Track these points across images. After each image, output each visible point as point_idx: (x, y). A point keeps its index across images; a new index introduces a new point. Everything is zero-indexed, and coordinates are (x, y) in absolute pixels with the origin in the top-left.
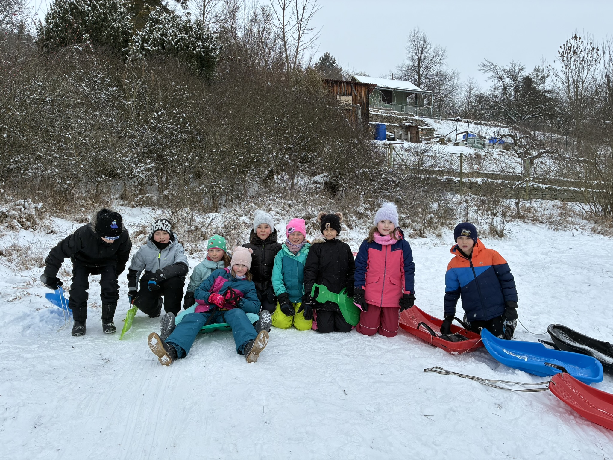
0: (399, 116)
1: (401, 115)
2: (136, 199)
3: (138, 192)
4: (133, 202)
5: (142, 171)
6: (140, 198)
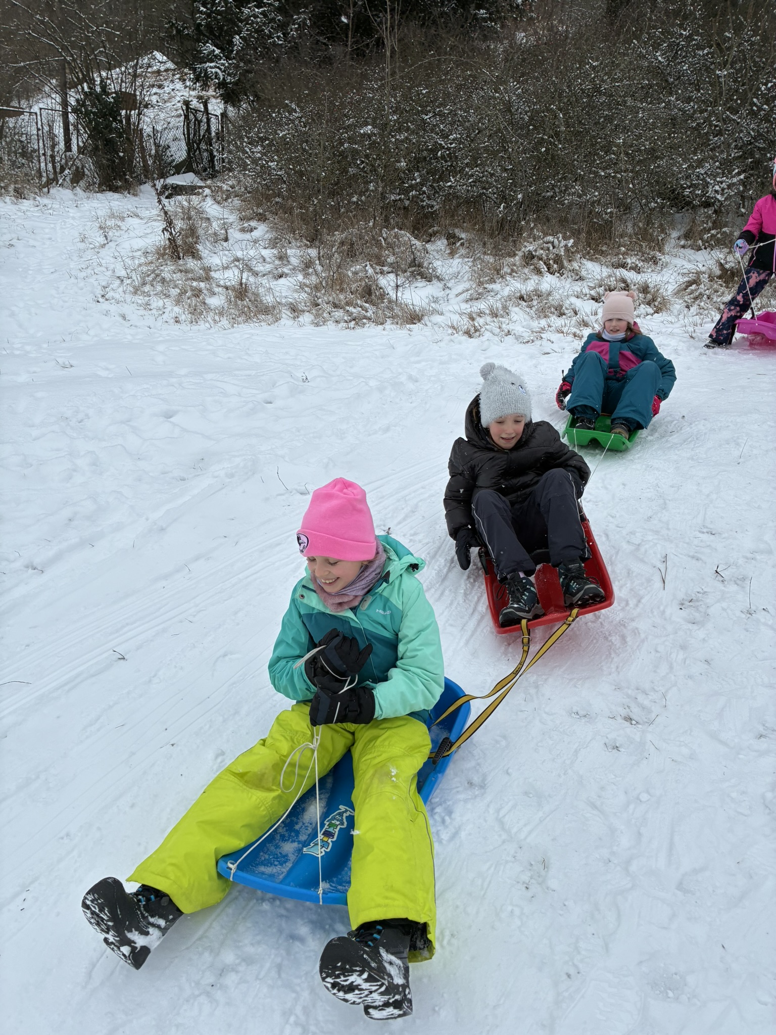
2: (706, 236)
3: (710, 224)
4: (700, 242)
5: (723, 190)
6: (713, 236)
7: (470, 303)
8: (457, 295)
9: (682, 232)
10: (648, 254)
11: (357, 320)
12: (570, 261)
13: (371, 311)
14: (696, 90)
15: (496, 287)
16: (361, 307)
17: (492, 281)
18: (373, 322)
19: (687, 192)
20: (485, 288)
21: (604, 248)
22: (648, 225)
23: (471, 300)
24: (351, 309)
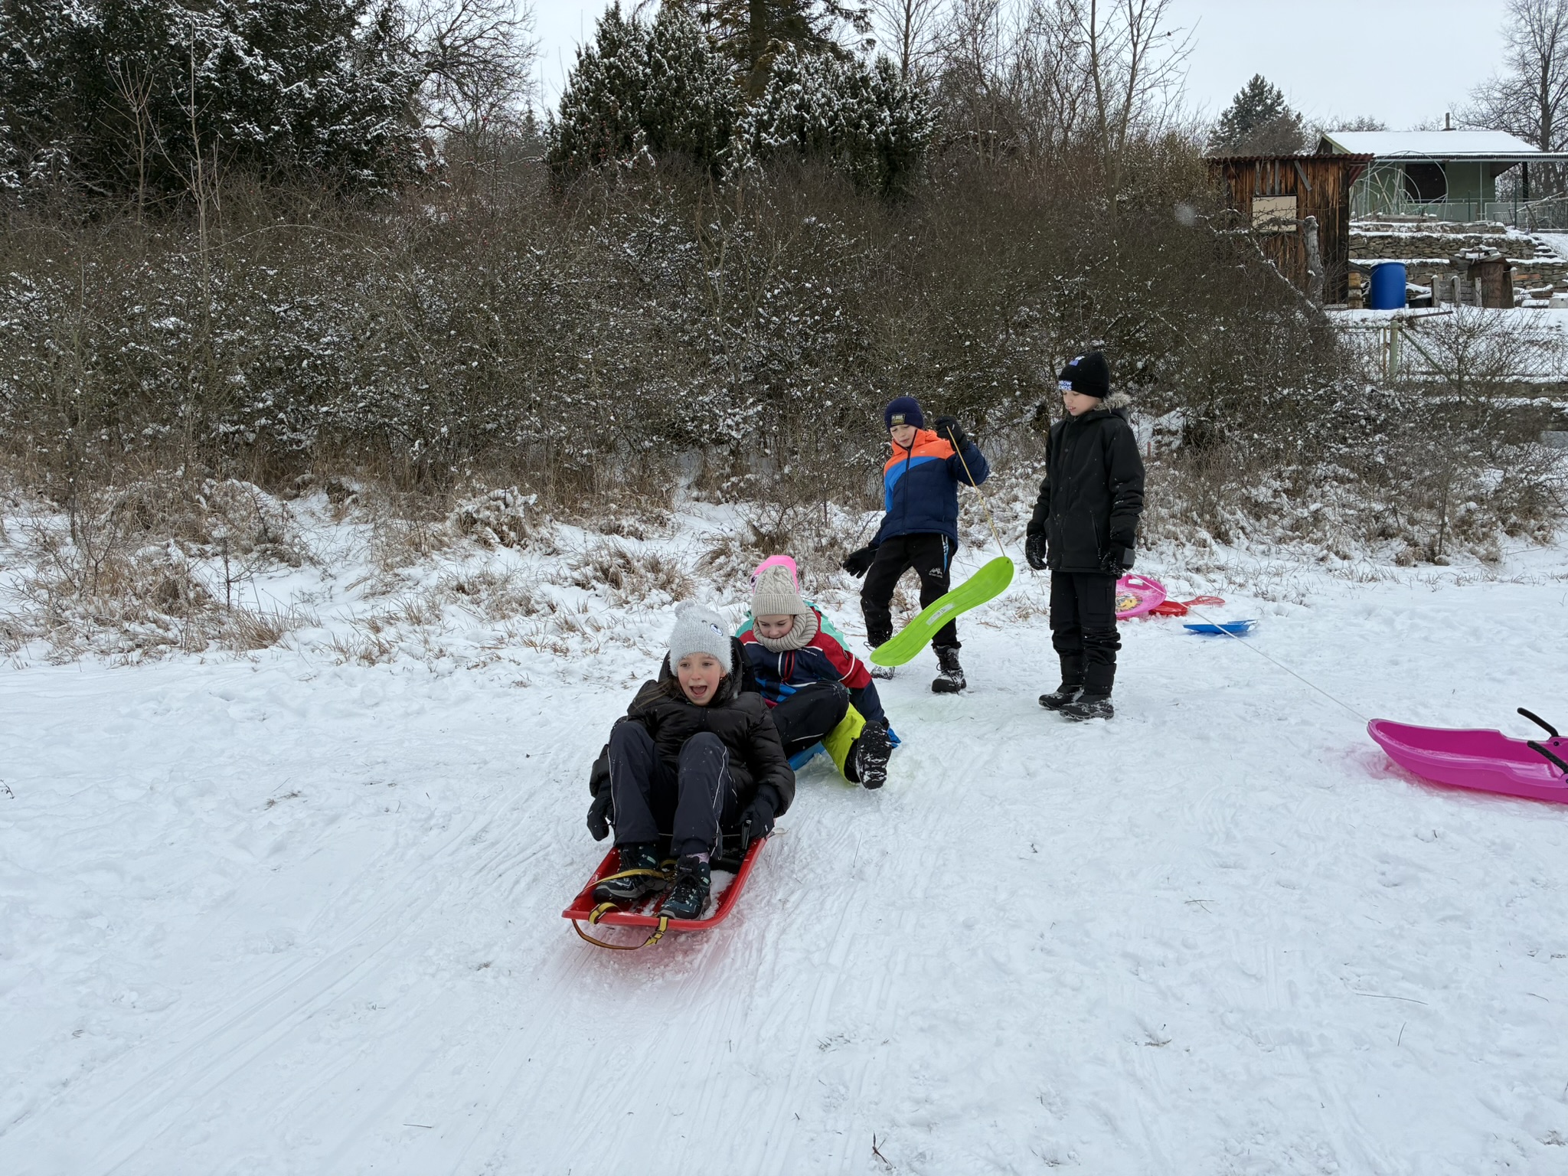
0: (1452, 236)
1: (1461, 230)
2: (725, 485)
3: (728, 470)
4: (718, 492)
5: (737, 424)
6: (733, 484)
7: (372, 601)
8: (347, 589)
9: (691, 479)
10: (651, 512)
11: (147, 647)
12: (535, 526)
13: (176, 626)
14: (682, 293)
15: (415, 571)
16: (155, 622)
17: (409, 562)
18: (181, 647)
19: (690, 426)
20: (396, 575)
21: (585, 505)
22: (644, 472)
23: (373, 595)
24: (134, 627)
